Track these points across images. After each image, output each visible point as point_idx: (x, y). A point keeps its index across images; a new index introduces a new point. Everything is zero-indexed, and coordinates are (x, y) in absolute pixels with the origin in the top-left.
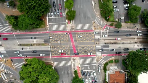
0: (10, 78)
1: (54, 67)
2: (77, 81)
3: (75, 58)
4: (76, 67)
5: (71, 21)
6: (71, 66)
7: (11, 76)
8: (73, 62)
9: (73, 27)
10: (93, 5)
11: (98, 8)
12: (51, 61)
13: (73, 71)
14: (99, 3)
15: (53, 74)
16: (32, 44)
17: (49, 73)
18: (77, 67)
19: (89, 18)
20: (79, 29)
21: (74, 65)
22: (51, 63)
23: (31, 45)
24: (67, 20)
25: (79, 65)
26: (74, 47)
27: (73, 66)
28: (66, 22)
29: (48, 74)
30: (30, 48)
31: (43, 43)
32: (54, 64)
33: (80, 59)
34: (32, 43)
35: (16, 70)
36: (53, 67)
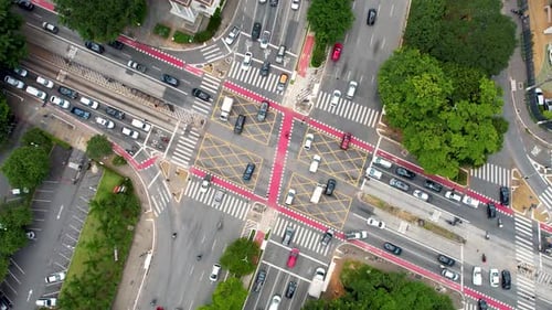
0: (545, 147)
1: (381, 111)
2: (327, 31)
3: (297, 110)
4: (308, 76)
5: (251, 238)
6: (323, 89)
7: (536, 151)
8: (309, 98)
9: (255, 216)
10: (149, 257)
11: (138, 238)
12: (381, 137)
13: (324, 69)
14: (128, 253)
15: (395, 90)
16: (417, 224)
17: (403, 100)
18: (304, 75)
19: (186, 221)
20: (237, 197)
21: (310, 89)
22: (383, 128)
23: (421, 222)
24: (263, 247)
25: (293, 78)
26: (283, 149)
27: (317, 87)
28: (269, 245)
29: (408, 99)
30: (431, 214)
31: (377, 211)
32: (377, 121)
33: (282, 97)
34: (415, 227)
35: (513, 166)
36: (384, 112)
